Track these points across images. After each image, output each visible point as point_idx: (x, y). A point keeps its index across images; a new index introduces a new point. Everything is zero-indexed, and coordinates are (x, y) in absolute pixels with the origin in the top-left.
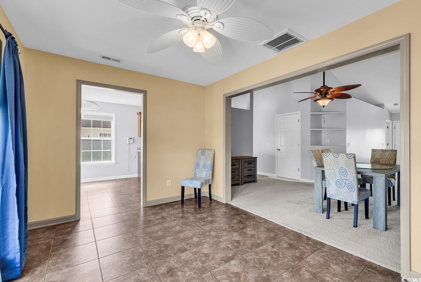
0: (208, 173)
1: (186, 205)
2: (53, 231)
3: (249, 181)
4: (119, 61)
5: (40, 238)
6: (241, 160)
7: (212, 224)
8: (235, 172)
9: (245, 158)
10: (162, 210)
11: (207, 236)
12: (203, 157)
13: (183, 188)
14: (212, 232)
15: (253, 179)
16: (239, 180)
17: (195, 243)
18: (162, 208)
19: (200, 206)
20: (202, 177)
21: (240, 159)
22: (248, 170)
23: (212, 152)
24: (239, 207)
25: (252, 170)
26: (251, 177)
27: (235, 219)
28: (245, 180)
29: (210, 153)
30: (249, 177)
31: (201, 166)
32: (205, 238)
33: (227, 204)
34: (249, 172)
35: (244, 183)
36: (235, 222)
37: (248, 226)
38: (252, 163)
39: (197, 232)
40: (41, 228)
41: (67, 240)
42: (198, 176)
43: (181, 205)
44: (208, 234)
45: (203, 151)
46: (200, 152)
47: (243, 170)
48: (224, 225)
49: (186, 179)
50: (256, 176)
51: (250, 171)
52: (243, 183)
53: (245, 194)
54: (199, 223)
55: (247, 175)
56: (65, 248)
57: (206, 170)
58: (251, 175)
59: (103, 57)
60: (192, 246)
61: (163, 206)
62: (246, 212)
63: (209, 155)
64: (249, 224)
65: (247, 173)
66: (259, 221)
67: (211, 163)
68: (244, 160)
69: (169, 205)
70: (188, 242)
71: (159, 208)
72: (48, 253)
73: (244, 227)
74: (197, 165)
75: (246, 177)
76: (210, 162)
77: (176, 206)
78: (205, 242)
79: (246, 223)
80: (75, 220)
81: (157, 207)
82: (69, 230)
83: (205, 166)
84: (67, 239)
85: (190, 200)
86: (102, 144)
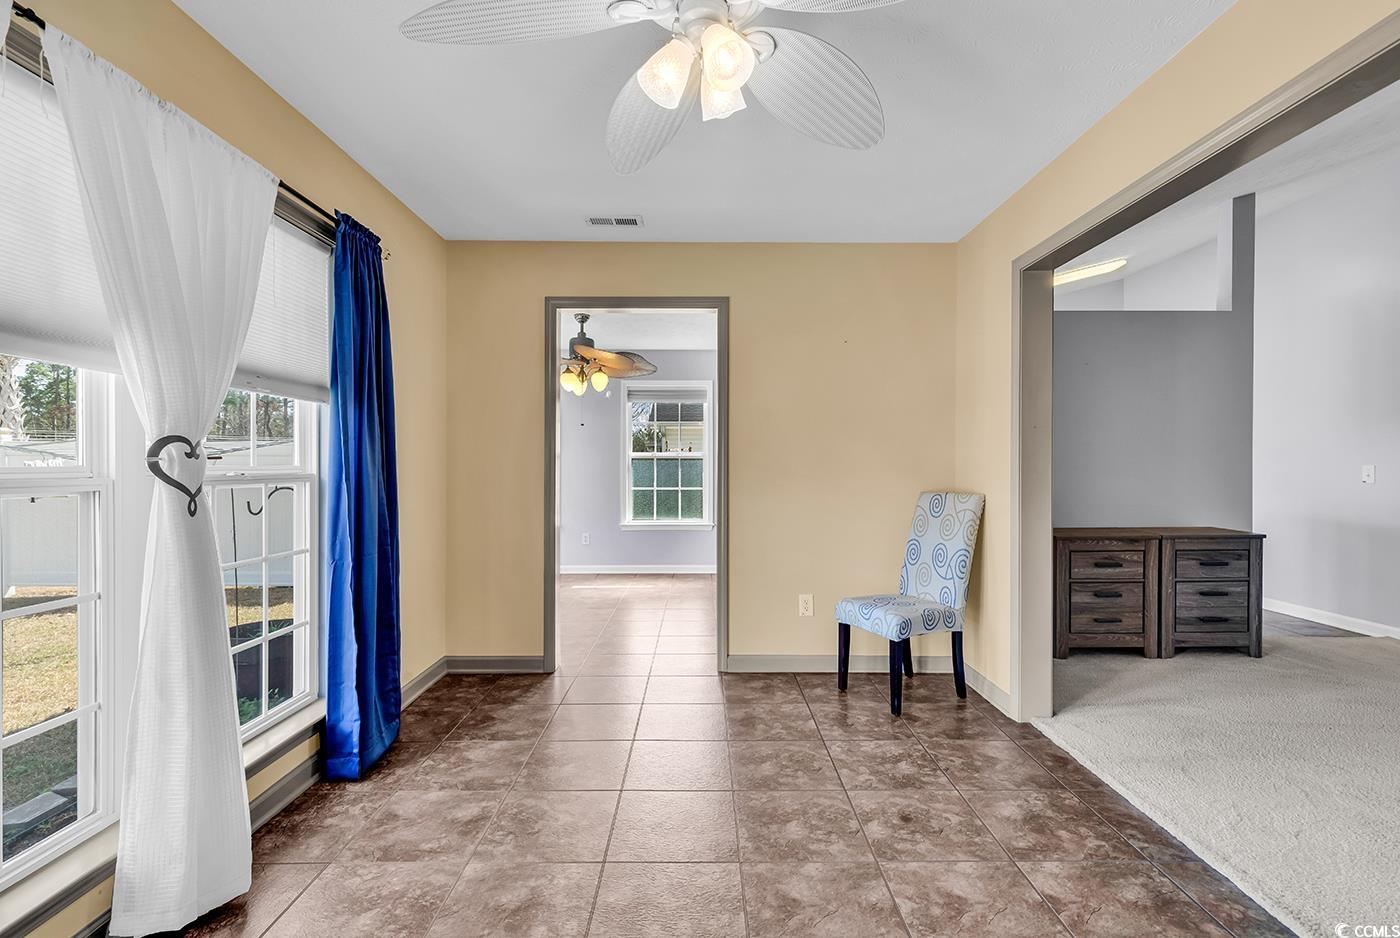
0: (950, 584)
1: (855, 693)
2: (486, 688)
3: (1211, 644)
4: (633, 222)
5: (456, 699)
6: (1155, 544)
7: (901, 792)
8: (1121, 596)
9: (1180, 538)
10: (764, 692)
11: (843, 833)
12: (935, 523)
13: (845, 631)
14: (876, 822)
15: (1241, 640)
16: (1143, 632)
17: (782, 841)
18: (769, 686)
19: (896, 710)
20: (928, 598)
21: (1148, 540)
22: (1202, 594)
23: (972, 504)
24: (1074, 754)
25: (1226, 594)
26: (1222, 626)
27: (1017, 798)
28: (1179, 637)
29: (964, 507)
30: (1207, 627)
31: (926, 556)
32: (834, 836)
33: (1026, 726)
34: (1211, 601)
35: (1179, 650)
36: (1006, 813)
37: (1057, 848)
38: (1227, 564)
39: (816, 805)
40: (474, 675)
41: (493, 718)
42: (911, 592)
43: (837, 691)
44: (854, 825)
45: (938, 498)
46: (925, 503)
47: (1167, 590)
48: (945, 811)
49: (853, 599)
50: (1254, 627)
51: (1215, 598)
52: (1171, 649)
53: (1147, 701)
54: (852, 774)
55: (1196, 613)
56: (474, 739)
57: (942, 571)
58: (1226, 620)
59: (594, 221)
60: (765, 849)
61: (776, 682)
62: (1098, 783)
63: (957, 513)
64: (1071, 841)
65: (1194, 604)
66: (1136, 844)
67: (965, 547)
68: (1173, 545)
69: (796, 681)
70: (764, 829)
71: (759, 684)
72: (440, 740)
73: (1033, 849)
74: (914, 551)
75: (1187, 622)
76: (958, 544)
77: (819, 691)
78: (818, 853)
79: (1059, 838)
80: (541, 671)
81: (760, 679)
82: (515, 693)
83: (938, 556)
84: (495, 716)
85: (870, 677)
86: (680, 470)
